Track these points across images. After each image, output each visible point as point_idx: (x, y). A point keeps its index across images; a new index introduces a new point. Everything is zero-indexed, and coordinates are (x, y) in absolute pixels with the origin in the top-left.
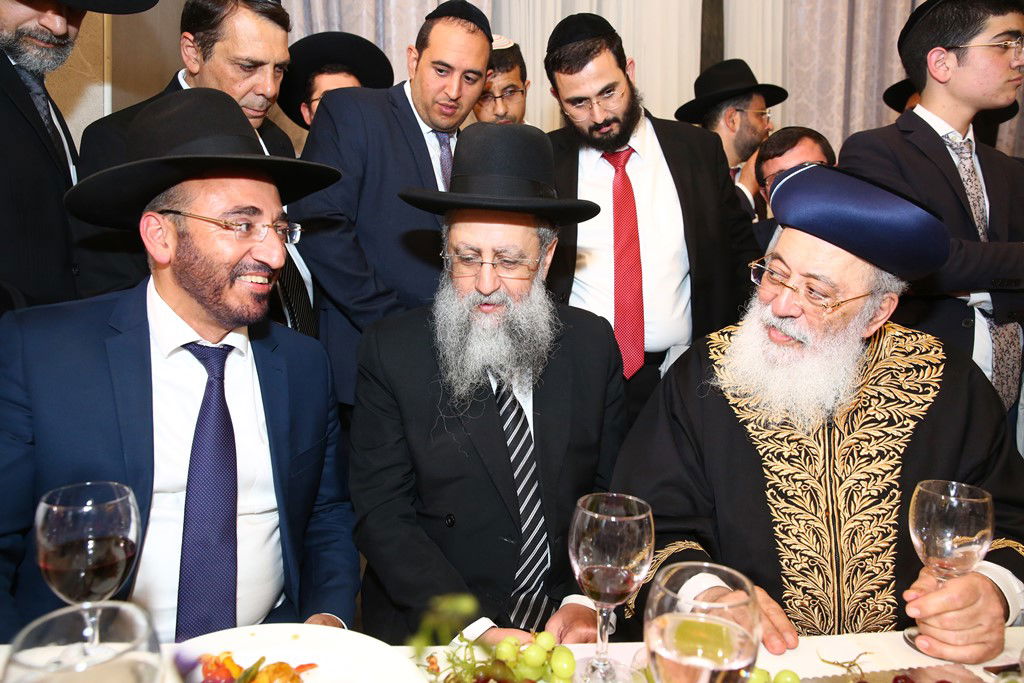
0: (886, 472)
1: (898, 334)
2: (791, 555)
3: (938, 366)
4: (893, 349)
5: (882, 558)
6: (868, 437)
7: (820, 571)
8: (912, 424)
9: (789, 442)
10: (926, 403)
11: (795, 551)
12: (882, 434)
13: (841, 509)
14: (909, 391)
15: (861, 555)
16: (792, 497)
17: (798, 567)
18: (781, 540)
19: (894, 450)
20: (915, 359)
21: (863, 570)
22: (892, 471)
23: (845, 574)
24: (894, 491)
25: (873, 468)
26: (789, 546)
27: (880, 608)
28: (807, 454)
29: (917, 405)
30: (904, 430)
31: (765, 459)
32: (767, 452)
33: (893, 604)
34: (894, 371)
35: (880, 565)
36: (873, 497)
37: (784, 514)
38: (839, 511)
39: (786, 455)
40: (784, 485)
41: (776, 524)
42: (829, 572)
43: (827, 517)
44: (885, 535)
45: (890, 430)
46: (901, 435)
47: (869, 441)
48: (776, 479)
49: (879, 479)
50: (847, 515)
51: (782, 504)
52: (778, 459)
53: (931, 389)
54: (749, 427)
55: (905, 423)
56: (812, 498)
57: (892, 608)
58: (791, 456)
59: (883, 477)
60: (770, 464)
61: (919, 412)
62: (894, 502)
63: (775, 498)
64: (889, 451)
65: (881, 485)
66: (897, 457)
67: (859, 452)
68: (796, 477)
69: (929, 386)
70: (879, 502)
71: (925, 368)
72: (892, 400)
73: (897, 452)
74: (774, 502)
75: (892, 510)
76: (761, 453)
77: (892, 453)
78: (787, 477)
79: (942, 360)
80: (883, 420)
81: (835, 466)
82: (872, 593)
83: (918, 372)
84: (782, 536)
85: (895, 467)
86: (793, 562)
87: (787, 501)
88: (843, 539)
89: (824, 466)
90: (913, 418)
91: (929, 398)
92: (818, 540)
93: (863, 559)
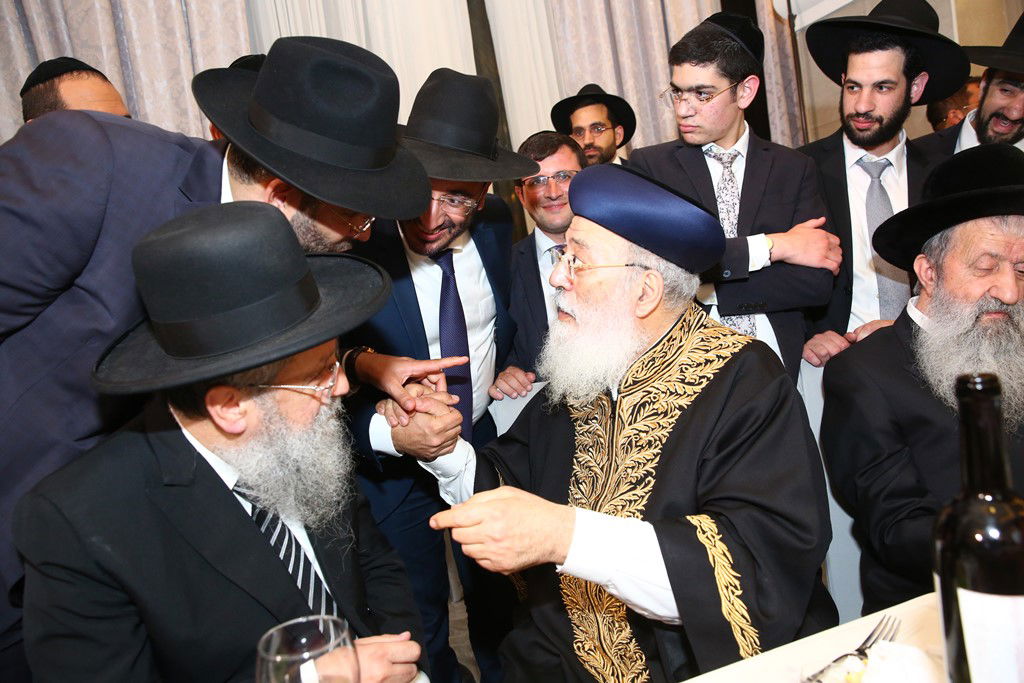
0: (648, 461)
6: (646, 429)
8: (678, 412)
9: (593, 434)
10: (695, 393)
12: (657, 426)
13: (608, 494)
14: (688, 383)
16: (581, 483)
19: (660, 440)
22: (652, 460)
24: (650, 478)
25: (641, 457)
28: (599, 444)
29: (688, 396)
30: (671, 420)
31: (578, 451)
32: (580, 445)
34: (684, 366)
36: (631, 483)
37: (574, 499)
39: (588, 446)
45: (663, 421)
46: (668, 425)
47: (647, 432)
48: (578, 468)
49: (641, 467)
51: (576, 489)
52: (584, 450)
53: (704, 380)
55: (673, 413)
56: (593, 484)
59: (645, 464)
60: (580, 455)
61: (684, 402)
62: (646, 490)
63: (574, 485)
64: (656, 441)
65: (641, 472)
66: (660, 446)
67: (636, 442)
68: (587, 464)
69: (706, 377)
70: (634, 489)
71: (713, 361)
72: (673, 393)
73: (661, 442)
74: (573, 488)
75: (643, 497)
76: (576, 446)
77: (657, 443)
78: (584, 465)
80: (661, 413)
81: (616, 456)
83: (705, 366)
85: (656, 456)
87: (578, 487)
90: (681, 408)
91: (698, 389)
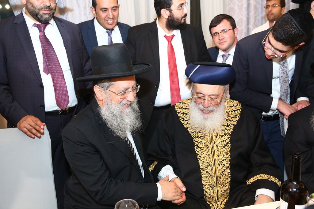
0: (226, 139)
1: (229, 101)
2: (202, 162)
3: (239, 110)
4: (228, 105)
5: (227, 160)
7: (210, 166)
8: (233, 126)
9: (200, 133)
10: (236, 121)
11: (203, 161)
12: (225, 129)
13: (215, 149)
14: (232, 117)
15: (221, 160)
16: (202, 148)
17: (204, 166)
18: (199, 159)
20: (234, 108)
21: (221, 164)
22: (228, 139)
23: (217, 166)
24: (229, 144)
25: (223, 138)
26: (201, 160)
27: (226, 174)
28: (205, 136)
29: (234, 121)
30: (231, 128)
31: (194, 138)
32: (194, 136)
33: (230, 172)
34: (228, 112)
35: (226, 162)
36: (223, 146)
37: (200, 152)
38: (214, 150)
39: (199, 136)
40: (199, 145)
41: (197, 155)
42: (213, 166)
43: (211, 151)
44: (227, 154)
45: (227, 128)
46: (230, 129)
47: (222, 131)
48: (197, 143)
50: (217, 151)
51: (199, 149)
52: (197, 138)
53: (237, 117)
54: (188, 129)
55: (231, 126)
56: (207, 147)
57: (229, 173)
58: (201, 137)
59: (226, 141)
60: (195, 139)
61: (235, 123)
62: (229, 147)
63: (197, 148)
64: (227, 134)
65: (225, 143)
66: (229, 135)
67: (219, 134)
68: (203, 142)
69: (237, 116)
70: (225, 147)
71: (236, 111)
72: (228, 120)
73: (229, 134)
74: (197, 149)
75: (228, 149)
76: (192, 136)
77: (228, 134)
78: (200, 142)
79: (241, 108)
80: (226, 125)
81: (213, 139)
82: (224, 170)
83: (234, 112)
84: (199, 158)
86: (203, 164)
87: (200, 149)
88: (216, 157)
89: (210, 139)
91: (237, 119)
92: (209, 158)
93: (221, 161)
